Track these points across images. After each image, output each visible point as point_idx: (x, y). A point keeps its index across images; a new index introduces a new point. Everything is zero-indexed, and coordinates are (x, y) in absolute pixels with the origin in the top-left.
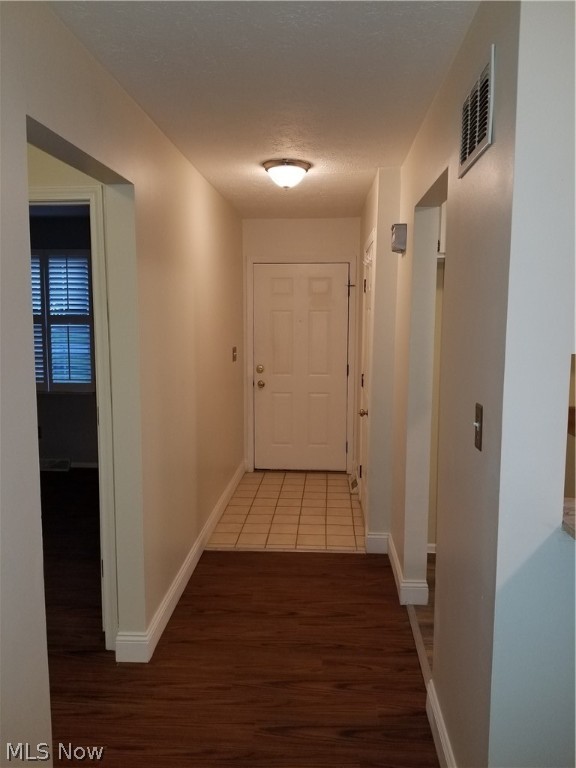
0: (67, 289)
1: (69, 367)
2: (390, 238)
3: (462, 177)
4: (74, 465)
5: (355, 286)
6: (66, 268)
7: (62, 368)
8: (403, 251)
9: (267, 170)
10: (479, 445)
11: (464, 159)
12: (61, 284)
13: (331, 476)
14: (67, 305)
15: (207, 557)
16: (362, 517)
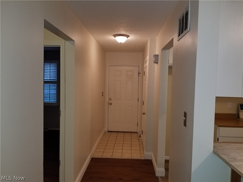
0: (50, 73)
1: (50, 98)
2: (153, 59)
3: (178, 41)
4: (50, 129)
5: (141, 73)
6: (50, 66)
7: (47, 98)
8: (157, 63)
9: (115, 37)
10: (185, 125)
11: (179, 35)
12: (48, 71)
13: (132, 134)
14: (50, 78)
15: (93, 160)
16: (143, 147)
